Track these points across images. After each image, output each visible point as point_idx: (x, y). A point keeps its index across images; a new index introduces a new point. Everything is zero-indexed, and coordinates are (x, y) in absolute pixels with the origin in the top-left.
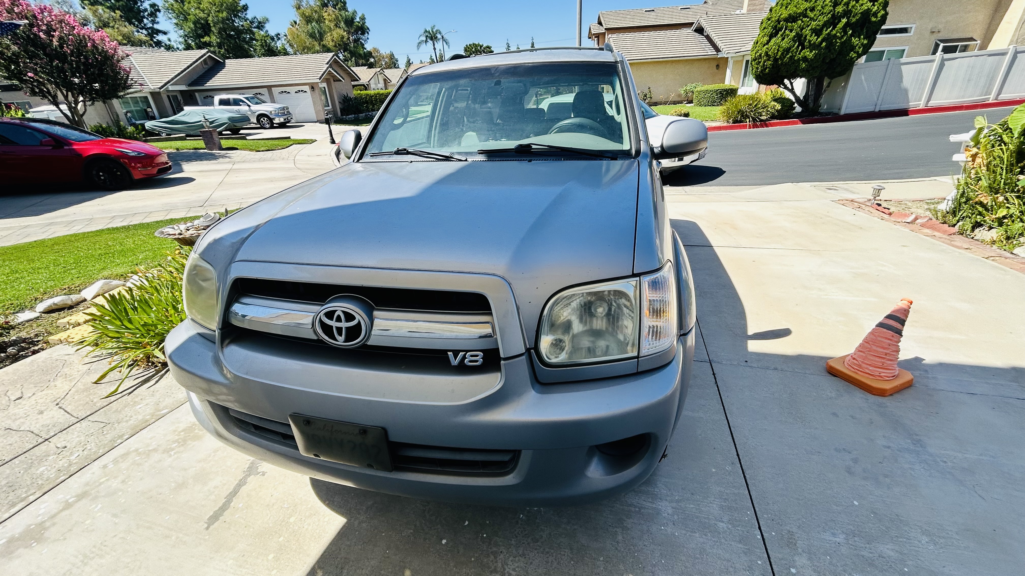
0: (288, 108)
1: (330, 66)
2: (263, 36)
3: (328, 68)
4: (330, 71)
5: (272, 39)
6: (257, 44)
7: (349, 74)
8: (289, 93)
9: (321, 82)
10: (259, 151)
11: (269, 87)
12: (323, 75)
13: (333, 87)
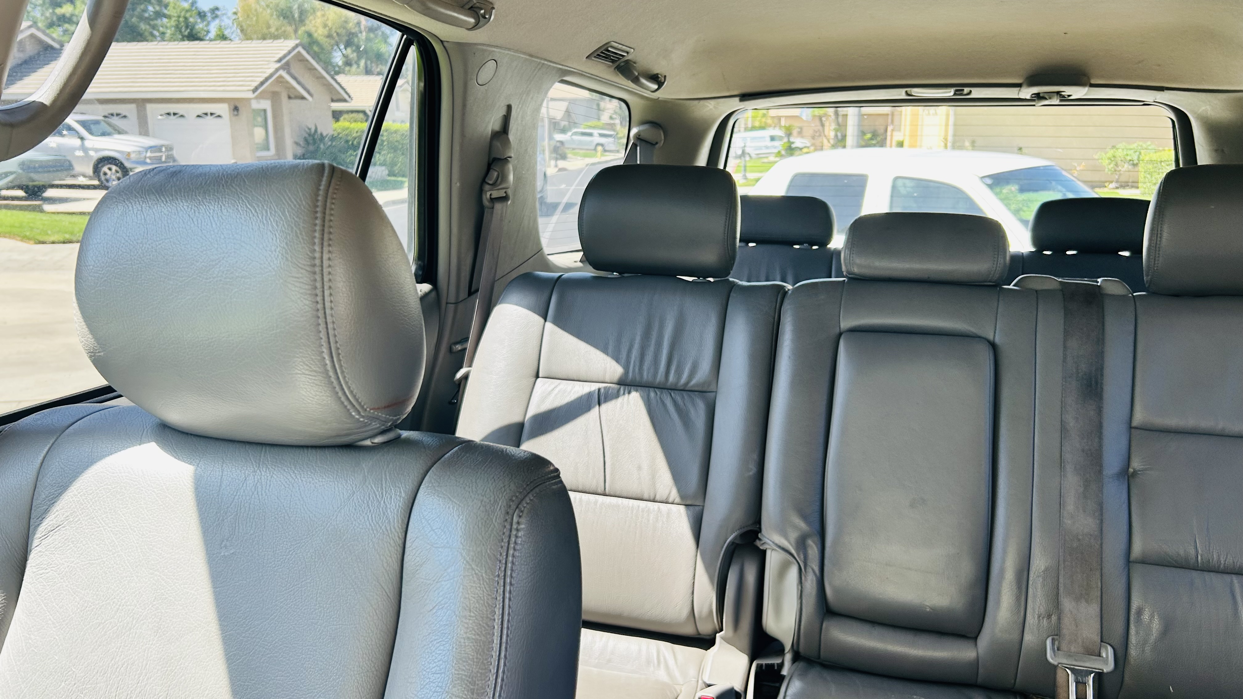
0: (169, 149)
1: (286, 67)
2: (183, 9)
3: (277, 70)
4: (281, 77)
5: (202, 15)
6: (168, 25)
7: (329, 87)
8: (182, 116)
9: (256, 98)
10: (43, 243)
11: (141, 103)
12: (262, 83)
13: (285, 111)
